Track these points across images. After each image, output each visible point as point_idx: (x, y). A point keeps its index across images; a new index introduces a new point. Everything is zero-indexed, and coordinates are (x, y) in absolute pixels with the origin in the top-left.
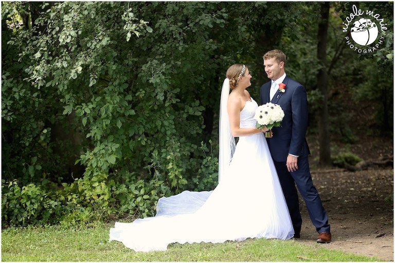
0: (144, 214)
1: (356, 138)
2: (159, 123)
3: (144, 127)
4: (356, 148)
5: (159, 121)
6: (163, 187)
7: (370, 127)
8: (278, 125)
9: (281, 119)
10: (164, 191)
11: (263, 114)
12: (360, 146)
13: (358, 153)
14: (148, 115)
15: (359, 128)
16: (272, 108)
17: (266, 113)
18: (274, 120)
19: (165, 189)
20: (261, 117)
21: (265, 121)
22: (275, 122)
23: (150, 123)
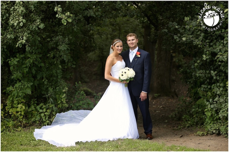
0: (46, 123)
1: (88, 80)
2: (54, 71)
3: (45, 73)
4: (88, 85)
5: (54, 70)
6: (54, 108)
7: (94, 74)
8: (132, 80)
9: (134, 76)
10: (55, 110)
11: (124, 74)
12: (90, 84)
13: (90, 88)
14: (48, 66)
15: (88, 75)
16: (129, 70)
17: (125, 73)
18: (130, 76)
19: (55, 109)
20: (122, 75)
21: (124, 78)
22: (130, 78)
23: (49, 71)
